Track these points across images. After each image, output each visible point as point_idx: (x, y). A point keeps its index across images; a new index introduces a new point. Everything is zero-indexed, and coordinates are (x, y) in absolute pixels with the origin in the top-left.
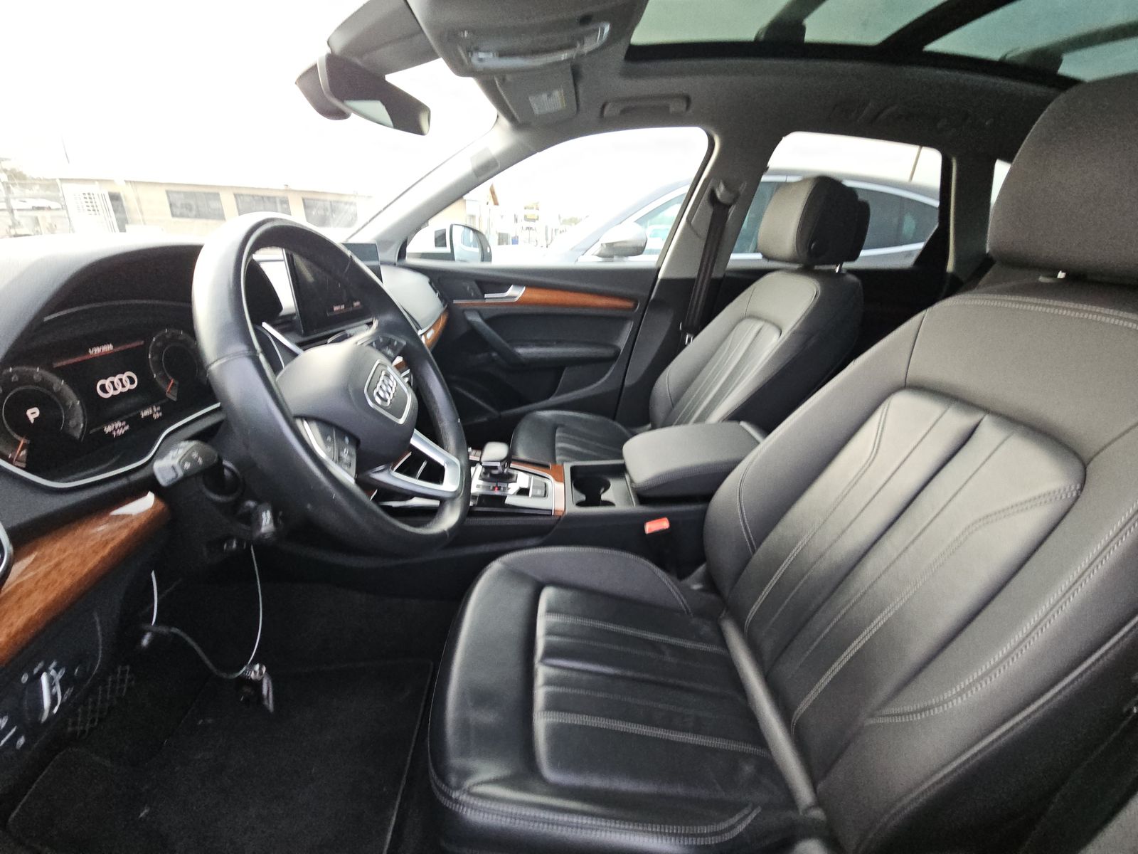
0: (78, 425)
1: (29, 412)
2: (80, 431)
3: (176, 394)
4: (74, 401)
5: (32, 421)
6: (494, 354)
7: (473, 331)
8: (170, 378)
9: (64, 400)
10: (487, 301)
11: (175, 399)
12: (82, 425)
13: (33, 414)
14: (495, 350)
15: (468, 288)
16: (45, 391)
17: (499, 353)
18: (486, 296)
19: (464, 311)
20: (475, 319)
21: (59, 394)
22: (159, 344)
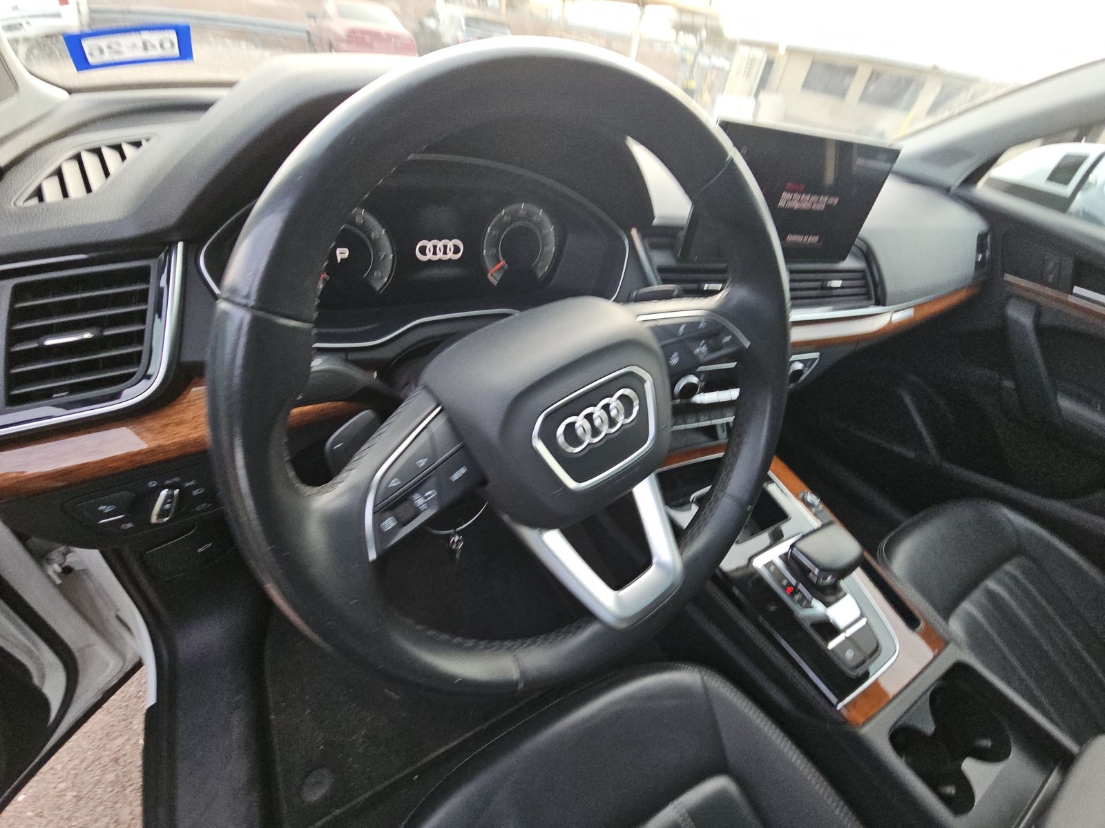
0: (382, 278)
1: (338, 251)
2: (382, 284)
3: (499, 278)
4: (387, 253)
5: (339, 261)
6: (1008, 384)
7: (1003, 332)
8: (501, 258)
9: (377, 251)
10: (1071, 299)
11: (495, 282)
12: (386, 279)
13: (342, 253)
14: (1014, 378)
15: (1051, 265)
16: (363, 235)
17: (1018, 388)
18: (1077, 290)
19: (1011, 296)
20: (1021, 316)
21: (375, 243)
22: (506, 219)
